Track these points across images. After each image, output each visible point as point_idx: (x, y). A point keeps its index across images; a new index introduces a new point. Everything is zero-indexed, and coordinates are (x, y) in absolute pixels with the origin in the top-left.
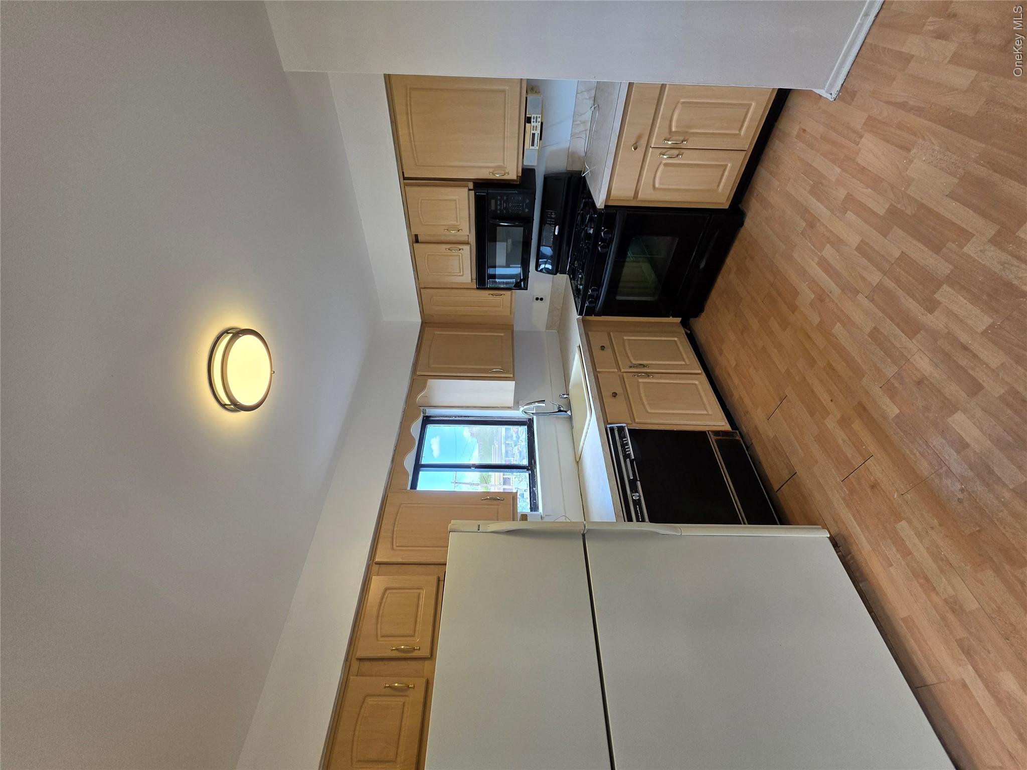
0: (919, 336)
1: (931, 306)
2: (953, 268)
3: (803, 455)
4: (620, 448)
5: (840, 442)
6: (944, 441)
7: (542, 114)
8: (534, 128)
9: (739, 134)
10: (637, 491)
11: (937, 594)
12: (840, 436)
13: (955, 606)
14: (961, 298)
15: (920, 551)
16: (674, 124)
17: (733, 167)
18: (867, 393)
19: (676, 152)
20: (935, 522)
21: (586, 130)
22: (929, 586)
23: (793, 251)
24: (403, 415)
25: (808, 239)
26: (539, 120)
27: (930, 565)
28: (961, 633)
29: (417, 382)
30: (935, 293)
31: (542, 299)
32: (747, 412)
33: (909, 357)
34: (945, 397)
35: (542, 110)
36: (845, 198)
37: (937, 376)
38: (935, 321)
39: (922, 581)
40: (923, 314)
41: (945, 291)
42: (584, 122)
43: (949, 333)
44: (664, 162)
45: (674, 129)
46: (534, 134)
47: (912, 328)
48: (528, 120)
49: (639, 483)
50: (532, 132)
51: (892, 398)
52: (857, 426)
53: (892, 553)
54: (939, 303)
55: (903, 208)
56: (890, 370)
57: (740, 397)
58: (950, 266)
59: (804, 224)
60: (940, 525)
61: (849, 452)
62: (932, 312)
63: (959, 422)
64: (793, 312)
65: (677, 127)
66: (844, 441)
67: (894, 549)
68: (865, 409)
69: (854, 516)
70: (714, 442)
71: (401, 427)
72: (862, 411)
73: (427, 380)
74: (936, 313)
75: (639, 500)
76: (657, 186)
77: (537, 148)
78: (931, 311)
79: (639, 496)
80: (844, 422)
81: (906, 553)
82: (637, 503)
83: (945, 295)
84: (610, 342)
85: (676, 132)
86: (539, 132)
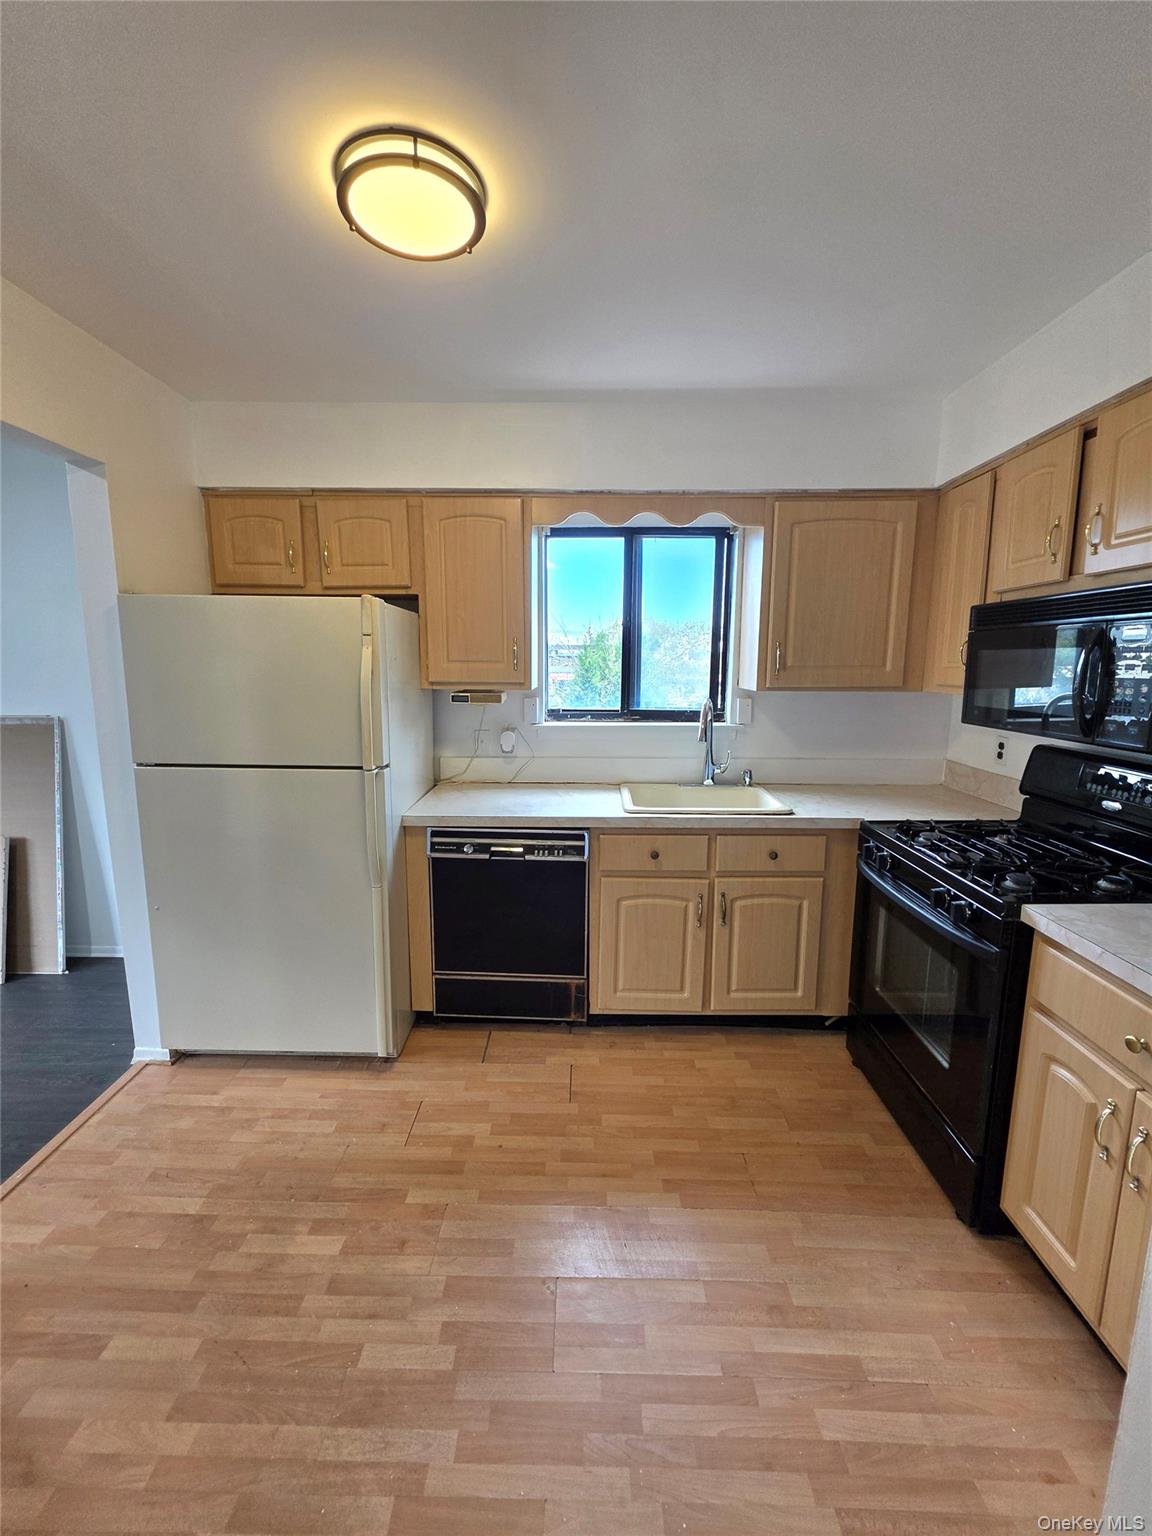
0: (441, 1287)
1: (451, 1332)
2: (456, 1398)
3: (489, 1080)
4: (549, 843)
5: (454, 1125)
6: (337, 1217)
10: (474, 852)
11: (268, 1118)
12: (458, 1129)
13: (248, 1124)
14: (416, 1367)
15: (301, 1127)
18: (460, 1187)
20: (301, 1156)
22: (280, 1115)
23: (769, 1250)
24: (677, 493)
25: (758, 1285)
27: (286, 1126)
28: (235, 1115)
29: (756, 505)
30: (458, 1351)
31: (1000, 756)
32: (611, 1046)
33: (436, 1258)
34: (362, 1253)
36: (755, 1393)
37: (385, 1266)
38: (431, 1320)
39: (286, 1113)
40: (455, 1314)
41: (445, 1362)
43: (403, 1318)
47: (454, 1290)
49: (487, 856)
51: (425, 1206)
52: (446, 1153)
53: (328, 1104)
54: (442, 1342)
55: (611, 1438)
56: (447, 1228)
57: (644, 1049)
58: (461, 1397)
59: (795, 1302)
60: (296, 1158)
61: (436, 1127)
62: (443, 1325)
63: (330, 1245)
64: (666, 1181)
66: (450, 1129)
67: (326, 1108)
68: (450, 1172)
69: (385, 1092)
70: (568, 981)
71: (649, 493)
72: (452, 1168)
73: (763, 525)
74: (438, 1328)
75: (463, 852)
78: (445, 1325)
79: (467, 853)
80: (466, 1142)
81: (315, 1115)
82: (459, 848)
83: (443, 1358)
84: (791, 872)
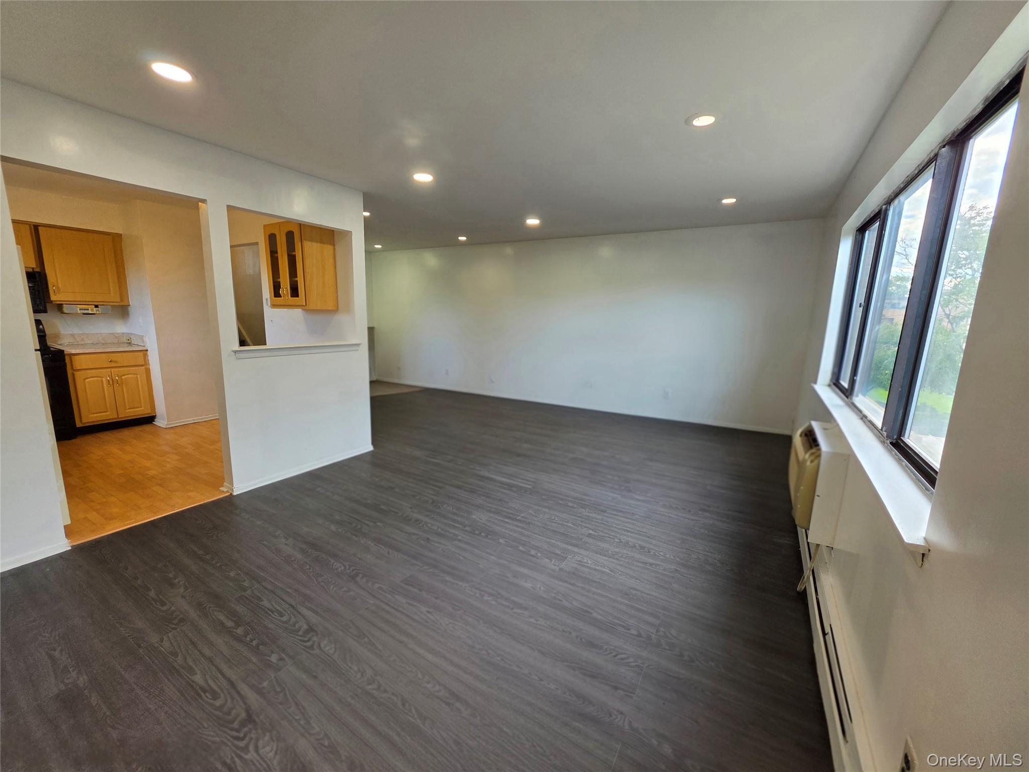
7: (102, 314)
8: (91, 309)
9: (126, 410)
16: (126, 376)
17: (108, 416)
19: (111, 383)
21: (78, 342)
26: (98, 312)
35: (104, 314)
42: (83, 340)
44: (104, 379)
45: (123, 377)
46: (88, 310)
48: (96, 306)
50: (90, 309)
65: (125, 378)
76: (87, 380)
77: (79, 312)
85: (122, 379)
86: (90, 312)
